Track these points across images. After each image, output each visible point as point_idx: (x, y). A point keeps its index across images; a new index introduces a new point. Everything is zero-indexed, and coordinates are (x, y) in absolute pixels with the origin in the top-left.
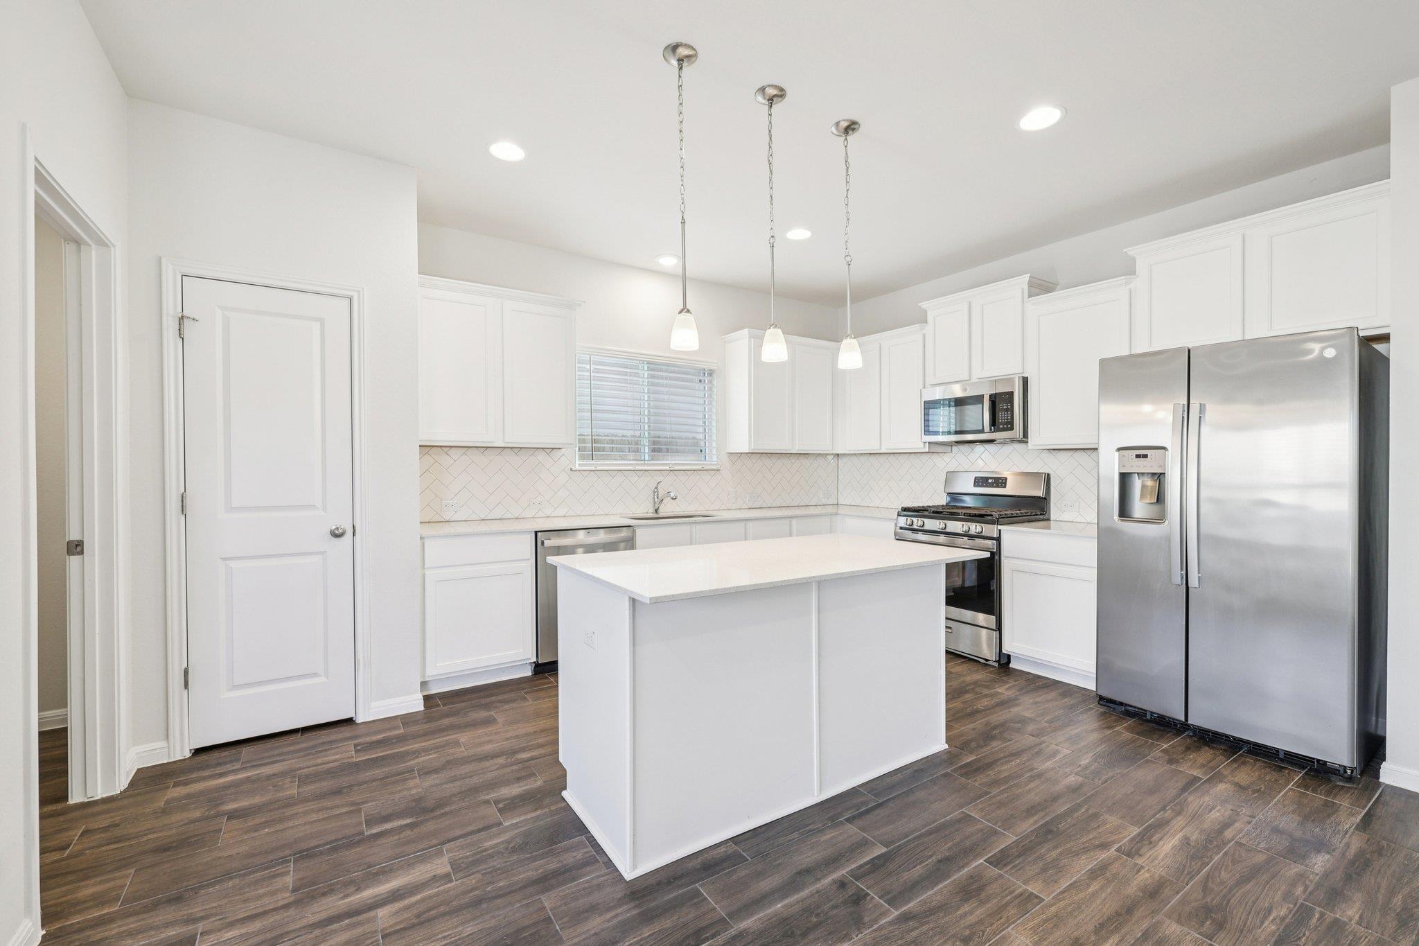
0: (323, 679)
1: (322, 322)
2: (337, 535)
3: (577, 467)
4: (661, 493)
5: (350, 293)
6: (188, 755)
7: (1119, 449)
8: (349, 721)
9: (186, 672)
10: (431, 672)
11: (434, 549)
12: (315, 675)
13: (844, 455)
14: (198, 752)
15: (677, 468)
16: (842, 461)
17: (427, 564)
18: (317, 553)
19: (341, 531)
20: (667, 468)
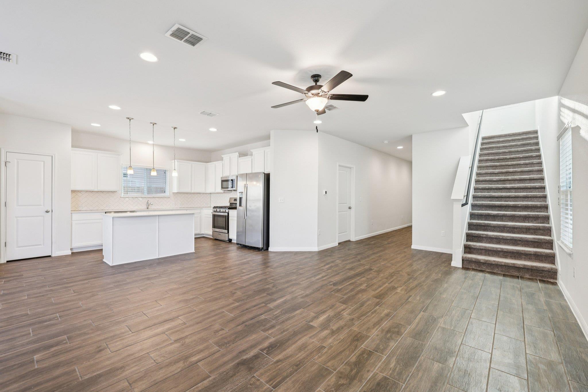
0: (43, 246)
1: (44, 162)
2: (47, 212)
3: (122, 196)
4: (149, 203)
5: (52, 155)
6: (5, 262)
7: (239, 192)
8: (50, 256)
9: (5, 243)
10: (74, 246)
11: (75, 216)
12: (41, 245)
13: (212, 193)
14: (8, 262)
15: (155, 197)
16: (212, 195)
17: (73, 220)
18: (42, 216)
19: (48, 211)
20: (152, 197)
